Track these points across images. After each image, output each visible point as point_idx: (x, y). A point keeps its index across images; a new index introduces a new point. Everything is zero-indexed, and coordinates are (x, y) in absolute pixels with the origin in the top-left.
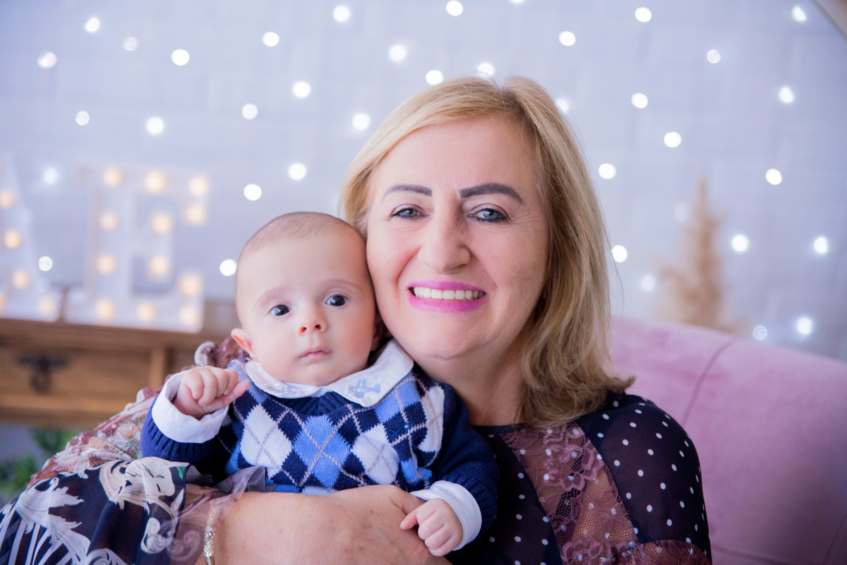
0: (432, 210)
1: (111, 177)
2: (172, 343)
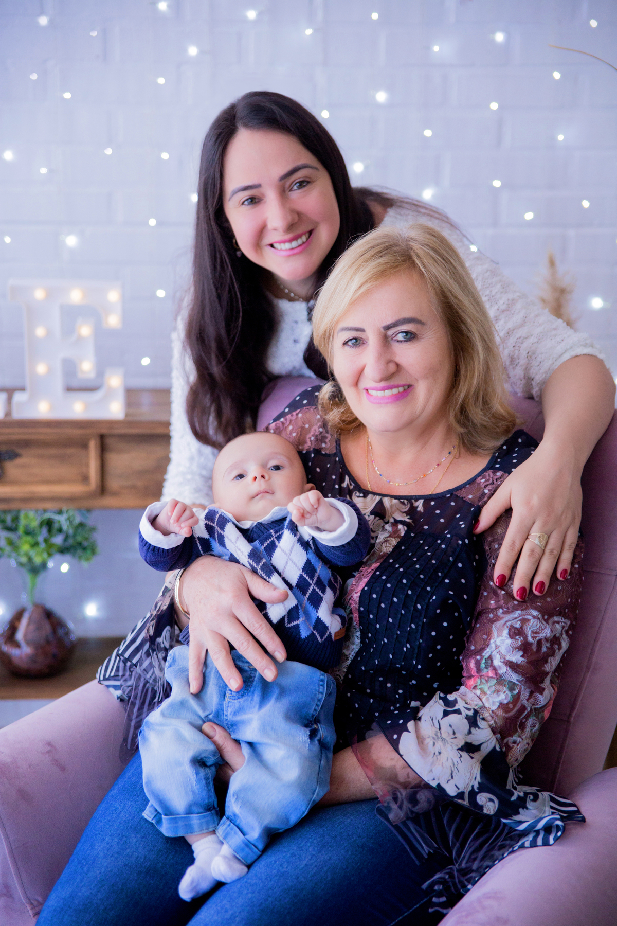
2: (104, 431)
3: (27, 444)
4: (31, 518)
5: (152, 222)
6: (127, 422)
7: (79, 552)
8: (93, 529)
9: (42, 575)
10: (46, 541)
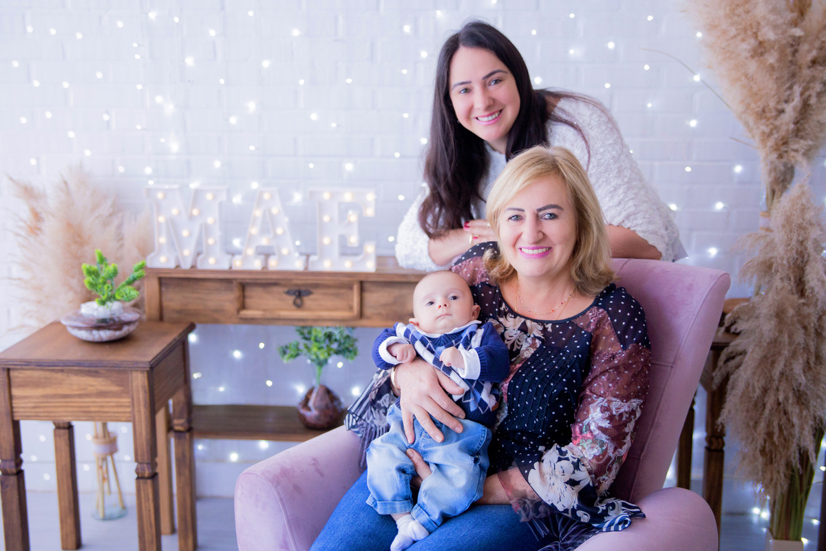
0: (525, 216)
1: (326, 196)
2: (362, 279)
3: (317, 286)
4: (319, 332)
5: (397, 155)
6: (377, 274)
7: (347, 353)
8: (355, 340)
9: (325, 367)
10: (327, 346)
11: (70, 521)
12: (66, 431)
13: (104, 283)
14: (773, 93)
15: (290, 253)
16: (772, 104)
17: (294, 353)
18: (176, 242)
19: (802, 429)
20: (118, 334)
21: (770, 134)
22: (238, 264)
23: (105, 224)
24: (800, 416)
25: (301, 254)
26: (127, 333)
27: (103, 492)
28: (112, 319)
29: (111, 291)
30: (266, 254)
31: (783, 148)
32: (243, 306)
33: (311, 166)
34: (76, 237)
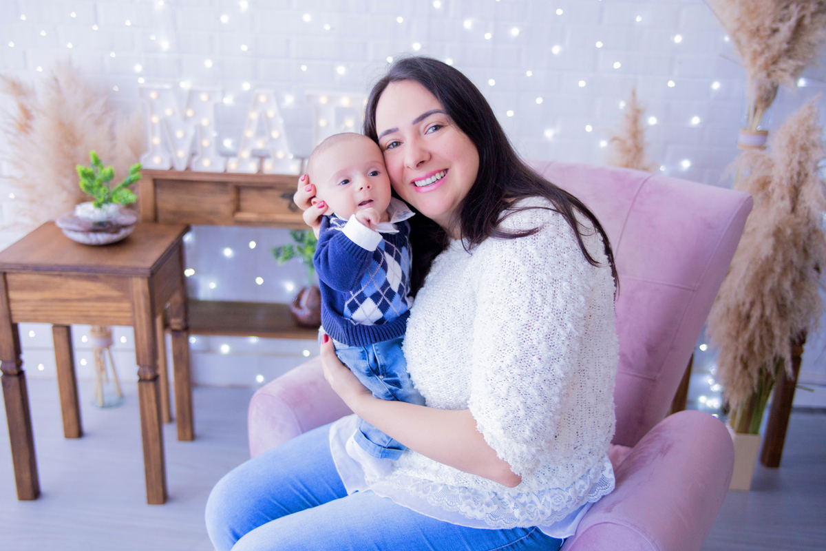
11: (71, 413)
12: (65, 330)
13: (100, 186)
14: (770, 11)
15: (285, 157)
16: (768, 23)
17: (287, 254)
18: (169, 144)
19: (782, 340)
20: (115, 237)
21: (762, 53)
22: (233, 166)
23: (98, 123)
24: (781, 328)
25: (296, 157)
26: (125, 236)
27: (101, 381)
28: (109, 223)
29: (108, 194)
30: (261, 157)
31: (772, 68)
32: (238, 209)
33: (304, 68)
34: (68, 137)
